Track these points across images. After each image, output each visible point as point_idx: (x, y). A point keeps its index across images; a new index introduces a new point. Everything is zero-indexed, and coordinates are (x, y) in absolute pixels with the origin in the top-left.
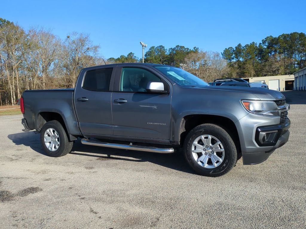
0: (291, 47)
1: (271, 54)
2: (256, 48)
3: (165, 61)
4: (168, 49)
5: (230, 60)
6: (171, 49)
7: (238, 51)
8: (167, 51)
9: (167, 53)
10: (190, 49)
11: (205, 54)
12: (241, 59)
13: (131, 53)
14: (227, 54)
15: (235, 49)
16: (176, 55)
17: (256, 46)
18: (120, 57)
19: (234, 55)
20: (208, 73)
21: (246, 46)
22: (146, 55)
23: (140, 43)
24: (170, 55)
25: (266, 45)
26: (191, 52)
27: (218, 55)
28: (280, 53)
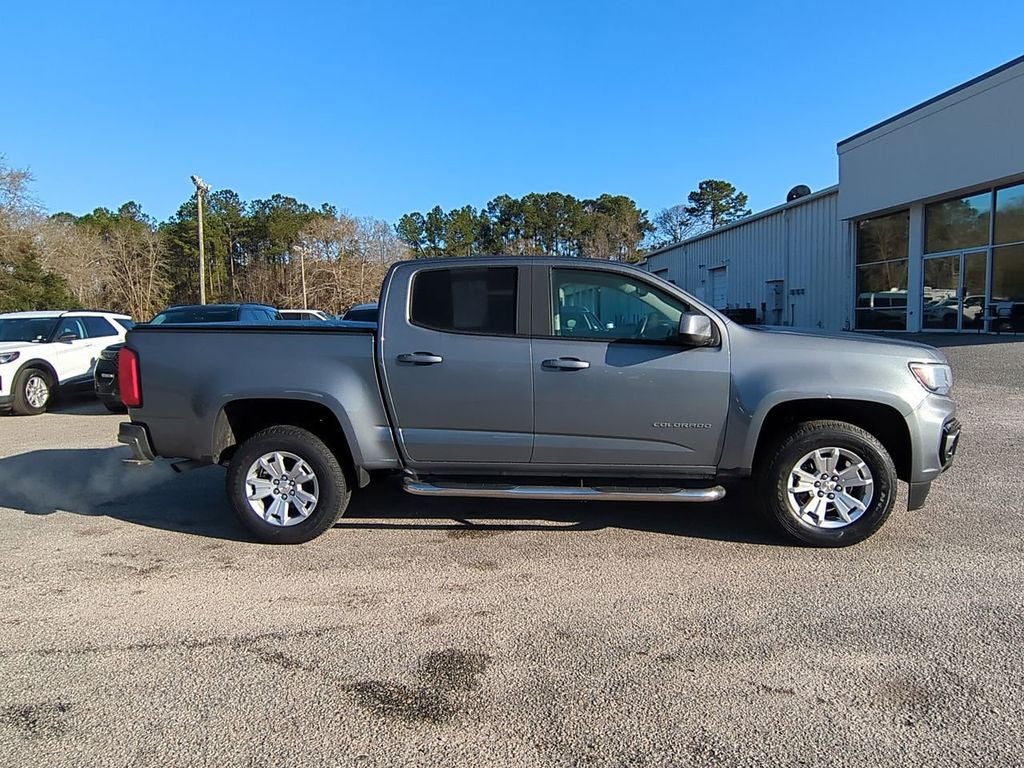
0: (548, 226)
1: (507, 237)
2: (473, 221)
3: (241, 234)
4: (249, 203)
5: (416, 244)
6: (259, 201)
7: (434, 223)
8: (246, 208)
9: (245, 213)
10: (311, 208)
11: (351, 223)
12: (442, 245)
13: (131, 203)
14: (409, 227)
15: (426, 219)
16: (274, 220)
17: (475, 217)
18: (92, 213)
19: (424, 234)
20: (365, 274)
21: (452, 214)
22: (180, 214)
23: (192, 177)
24: (255, 217)
25: (496, 217)
26: (314, 215)
27: (385, 231)
28: (526, 237)
